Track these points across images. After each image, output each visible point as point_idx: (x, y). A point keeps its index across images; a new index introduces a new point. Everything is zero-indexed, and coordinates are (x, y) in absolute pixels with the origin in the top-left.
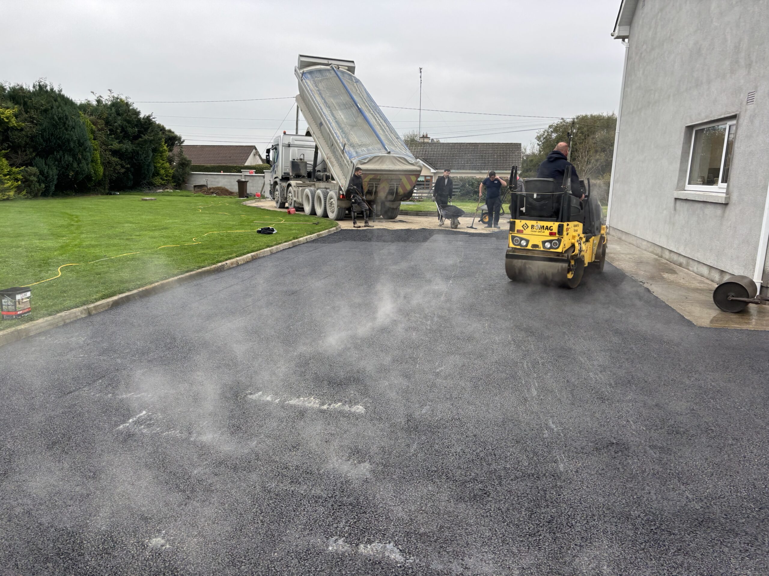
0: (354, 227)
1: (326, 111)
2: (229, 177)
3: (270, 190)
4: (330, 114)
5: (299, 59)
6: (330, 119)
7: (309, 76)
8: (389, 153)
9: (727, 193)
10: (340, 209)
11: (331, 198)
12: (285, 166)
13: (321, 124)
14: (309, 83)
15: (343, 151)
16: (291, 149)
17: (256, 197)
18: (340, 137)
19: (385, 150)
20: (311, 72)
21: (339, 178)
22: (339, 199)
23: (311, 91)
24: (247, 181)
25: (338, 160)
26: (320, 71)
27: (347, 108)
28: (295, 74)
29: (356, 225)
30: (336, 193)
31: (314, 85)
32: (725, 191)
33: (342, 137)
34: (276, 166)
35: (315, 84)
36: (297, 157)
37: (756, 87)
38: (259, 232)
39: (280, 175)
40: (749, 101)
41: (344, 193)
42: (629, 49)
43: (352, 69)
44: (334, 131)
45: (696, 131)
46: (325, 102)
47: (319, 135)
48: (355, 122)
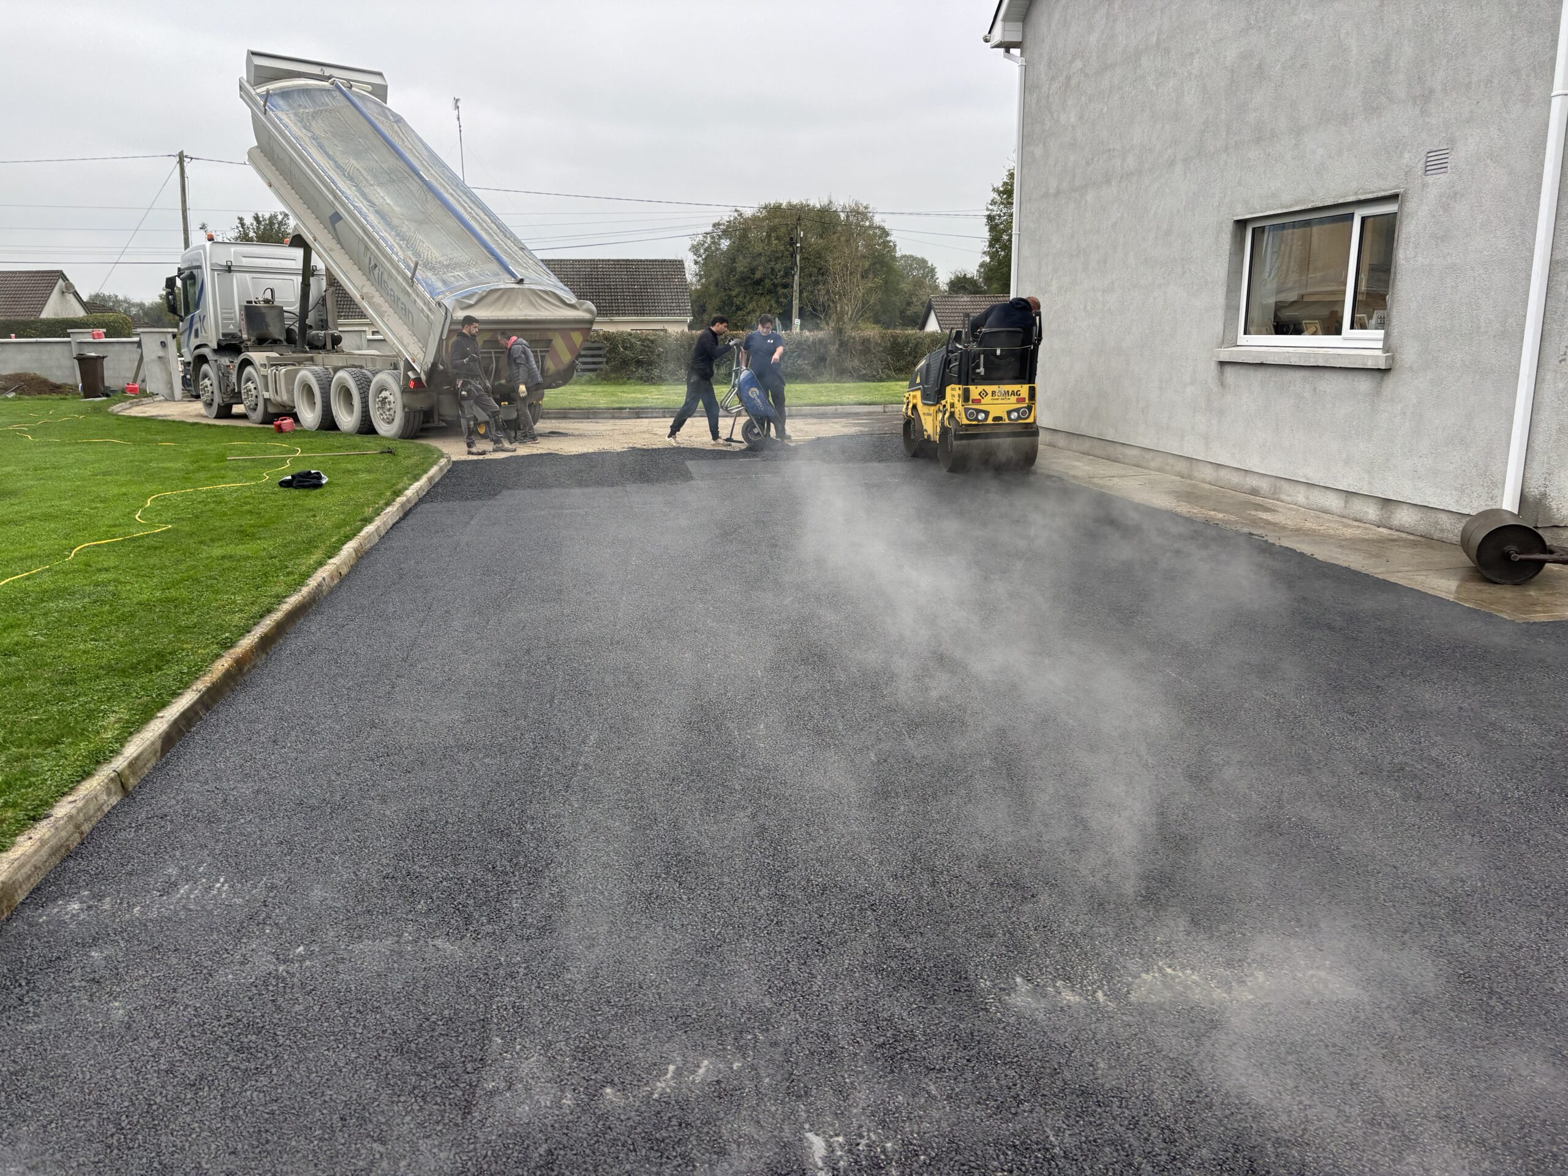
0: (470, 453)
1: (344, 187)
2: (34, 347)
3: (184, 377)
4: (358, 195)
5: (249, 62)
6: (361, 205)
7: (281, 102)
8: (521, 281)
9: (1386, 348)
10: (410, 414)
11: (382, 388)
12: (223, 319)
13: (336, 217)
14: (285, 118)
15: (412, 279)
16: (236, 277)
17: (129, 394)
18: (397, 248)
19: (509, 276)
20: (285, 94)
21: (402, 343)
22: (405, 391)
23: (296, 138)
24: (104, 357)
25: (394, 302)
26: (305, 91)
27: (394, 181)
28: (241, 96)
29: (474, 450)
30: (396, 378)
31: (299, 124)
32: (1380, 345)
33: (401, 248)
34: (196, 319)
35: (301, 122)
36: (258, 294)
37: (1452, 141)
38: (284, 484)
39: (211, 337)
40: (1428, 168)
41: (423, 377)
42: (1026, 70)
43: (381, 92)
44: (378, 233)
45: (1254, 230)
46: (338, 166)
47: (332, 244)
48: (423, 213)
